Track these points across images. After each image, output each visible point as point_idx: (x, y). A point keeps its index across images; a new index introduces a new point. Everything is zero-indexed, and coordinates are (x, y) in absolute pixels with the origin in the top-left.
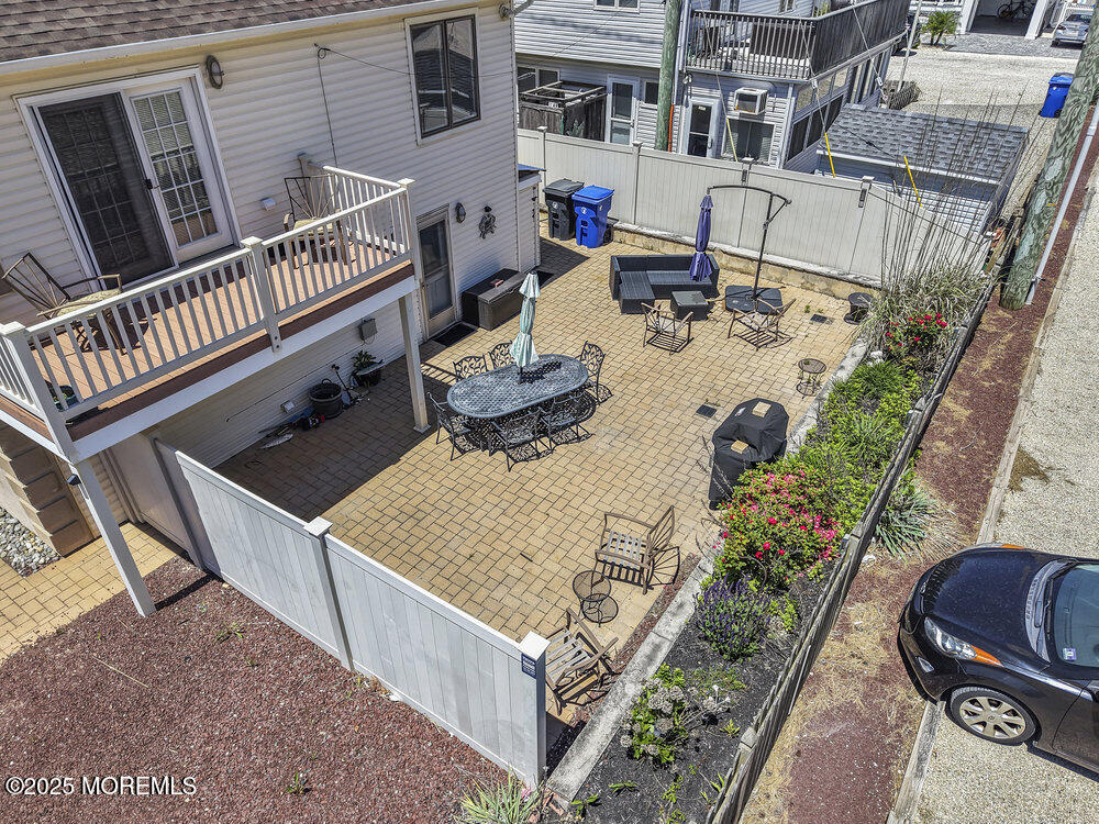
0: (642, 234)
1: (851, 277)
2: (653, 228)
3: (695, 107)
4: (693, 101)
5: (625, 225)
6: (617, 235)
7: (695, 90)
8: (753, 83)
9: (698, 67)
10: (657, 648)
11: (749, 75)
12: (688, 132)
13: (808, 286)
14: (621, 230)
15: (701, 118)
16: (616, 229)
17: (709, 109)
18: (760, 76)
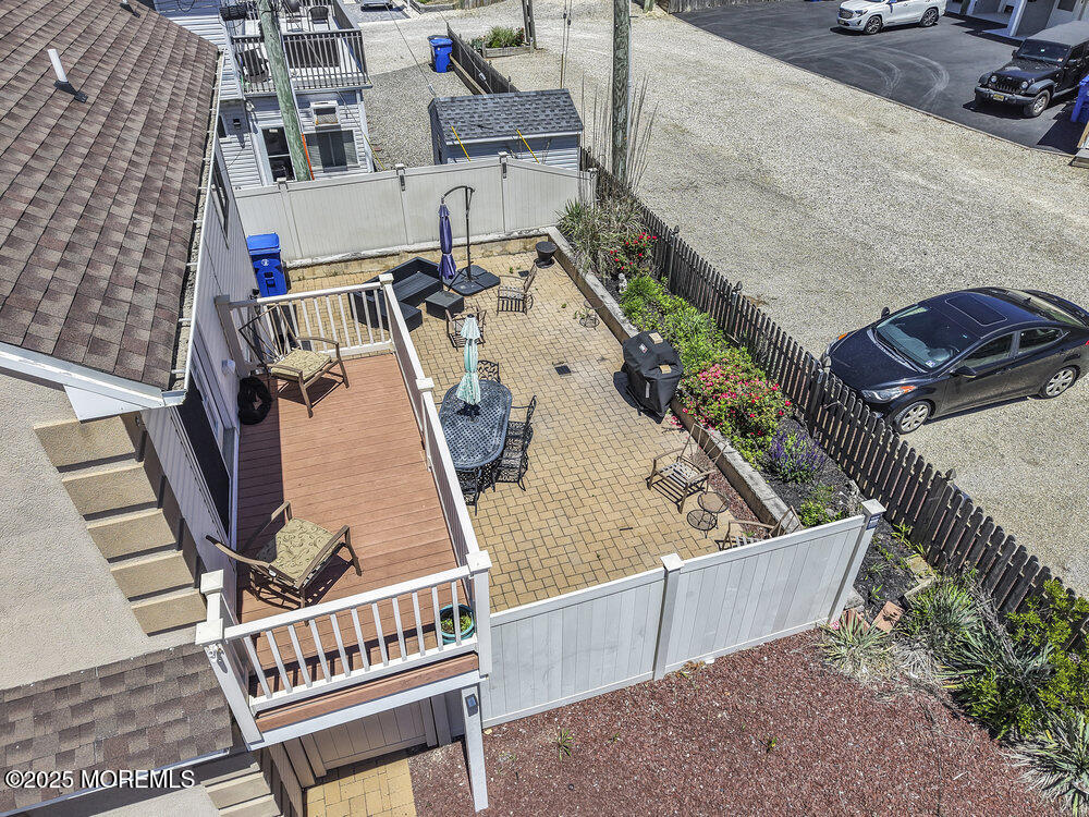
0: (321, 264)
1: (516, 234)
2: (331, 254)
3: (266, 132)
4: (260, 126)
5: (297, 263)
6: (293, 275)
7: (259, 115)
8: (319, 96)
9: (256, 92)
10: (777, 505)
11: (313, 90)
12: (267, 157)
13: (488, 253)
14: (296, 268)
15: (275, 141)
16: (291, 269)
17: (281, 130)
18: (324, 89)
